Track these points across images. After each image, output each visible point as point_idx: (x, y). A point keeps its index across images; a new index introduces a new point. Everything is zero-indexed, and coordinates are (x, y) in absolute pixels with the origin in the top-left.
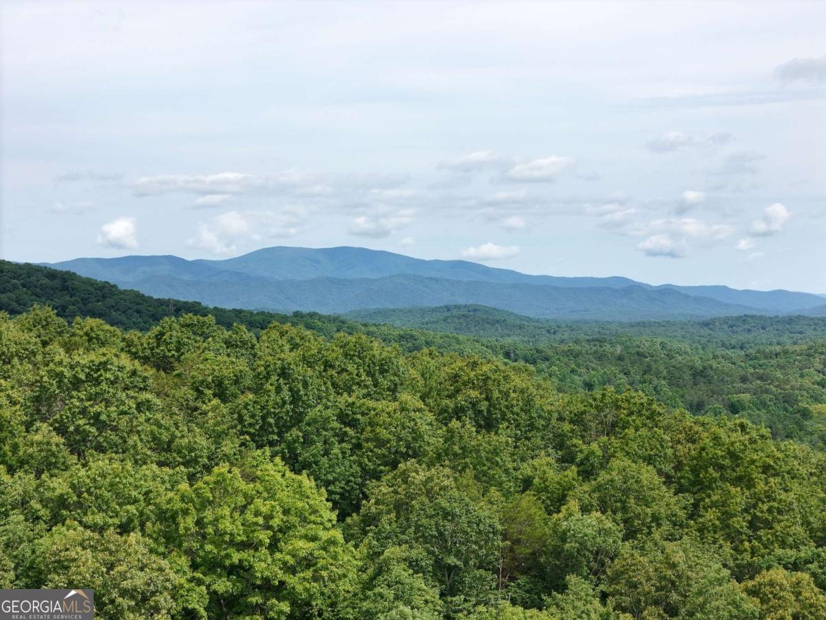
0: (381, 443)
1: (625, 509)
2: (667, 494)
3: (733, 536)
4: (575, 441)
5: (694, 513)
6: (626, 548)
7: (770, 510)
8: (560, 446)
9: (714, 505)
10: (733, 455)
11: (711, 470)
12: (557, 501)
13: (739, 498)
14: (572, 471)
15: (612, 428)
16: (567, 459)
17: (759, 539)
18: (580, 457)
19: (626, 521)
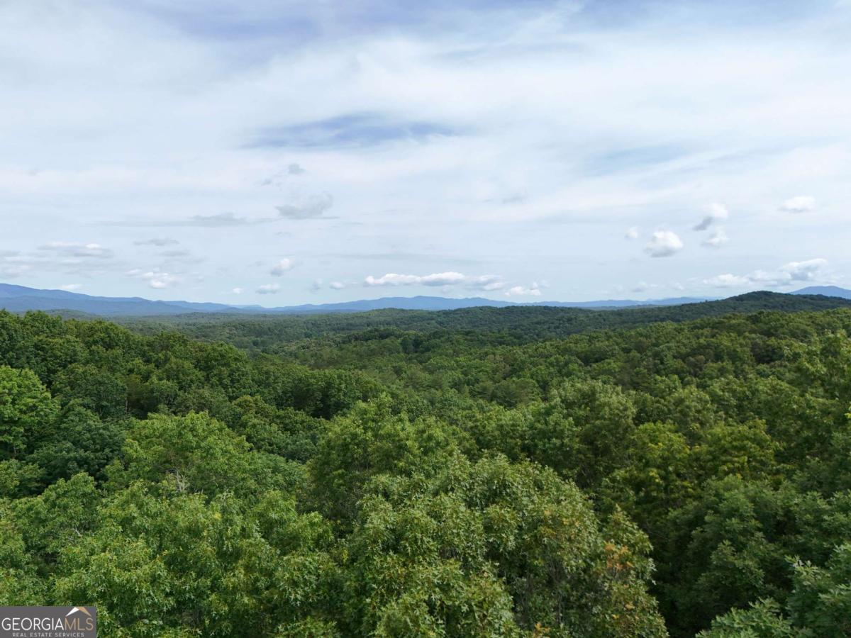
1: (178, 379)
2: (197, 372)
3: (225, 387)
4: (151, 354)
5: (207, 379)
6: (181, 393)
7: (239, 375)
8: (143, 356)
9: (215, 375)
10: (222, 356)
11: (213, 361)
12: (146, 378)
13: (225, 371)
14: (152, 366)
15: (167, 347)
16: (148, 361)
17: (235, 387)
18: (153, 359)
19: (179, 383)
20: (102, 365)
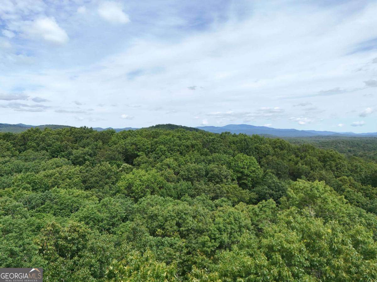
0: (263, 153)
1: (310, 165)
2: (319, 163)
3: (333, 171)
4: (298, 153)
5: (324, 166)
6: (312, 172)
7: (340, 166)
8: (295, 154)
9: (328, 165)
10: (332, 156)
11: (327, 159)
12: (296, 163)
13: (333, 164)
14: (299, 158)
15: (305, 151)
16: (297, 156)
17: (338, 172)
18: (300, 156)
19: (310, 167)
20: (279, 157)
